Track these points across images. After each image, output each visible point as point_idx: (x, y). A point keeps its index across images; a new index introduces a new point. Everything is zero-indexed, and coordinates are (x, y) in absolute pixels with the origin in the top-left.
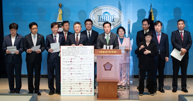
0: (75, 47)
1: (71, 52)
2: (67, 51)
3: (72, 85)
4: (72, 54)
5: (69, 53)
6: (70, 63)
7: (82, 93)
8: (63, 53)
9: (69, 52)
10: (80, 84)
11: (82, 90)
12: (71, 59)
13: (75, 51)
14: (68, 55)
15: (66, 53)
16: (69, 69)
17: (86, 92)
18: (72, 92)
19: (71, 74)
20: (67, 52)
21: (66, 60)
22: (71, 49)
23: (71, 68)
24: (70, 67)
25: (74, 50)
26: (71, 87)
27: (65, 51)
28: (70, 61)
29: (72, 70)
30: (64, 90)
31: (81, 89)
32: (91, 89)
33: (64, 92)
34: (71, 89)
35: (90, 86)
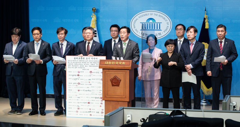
0: (83, 58)
1: (79, 63)
2: (74, 62)
3: (79, 105)
4: (79, 66)
5: (76, 65)
6: (77, 77)
7: (91, 115)
8: (69, 65)
9: (76, 63)
10: (89, 103)
11: (91, 111)
12: (79, 72)
13: (83, 63)
14: (75, 67)
15: (72, 65)
16: (76, 84)
17: (96, 114)
18: (79, 113)
19: (79, 90)
20: (74, 64)
21: (72, 74)
22: (78, 60)
23: (79, 84)
24: (77, 81)
25: (82, 61)
26: (78, 107)
27: (71, 62)
28: (77, 75)
29: (80, 86)
30: (70, 110)
31: (90, 109)
32: (103, 110)
33: (70, 113)
34: (79, 108)
35: (101, 106)
